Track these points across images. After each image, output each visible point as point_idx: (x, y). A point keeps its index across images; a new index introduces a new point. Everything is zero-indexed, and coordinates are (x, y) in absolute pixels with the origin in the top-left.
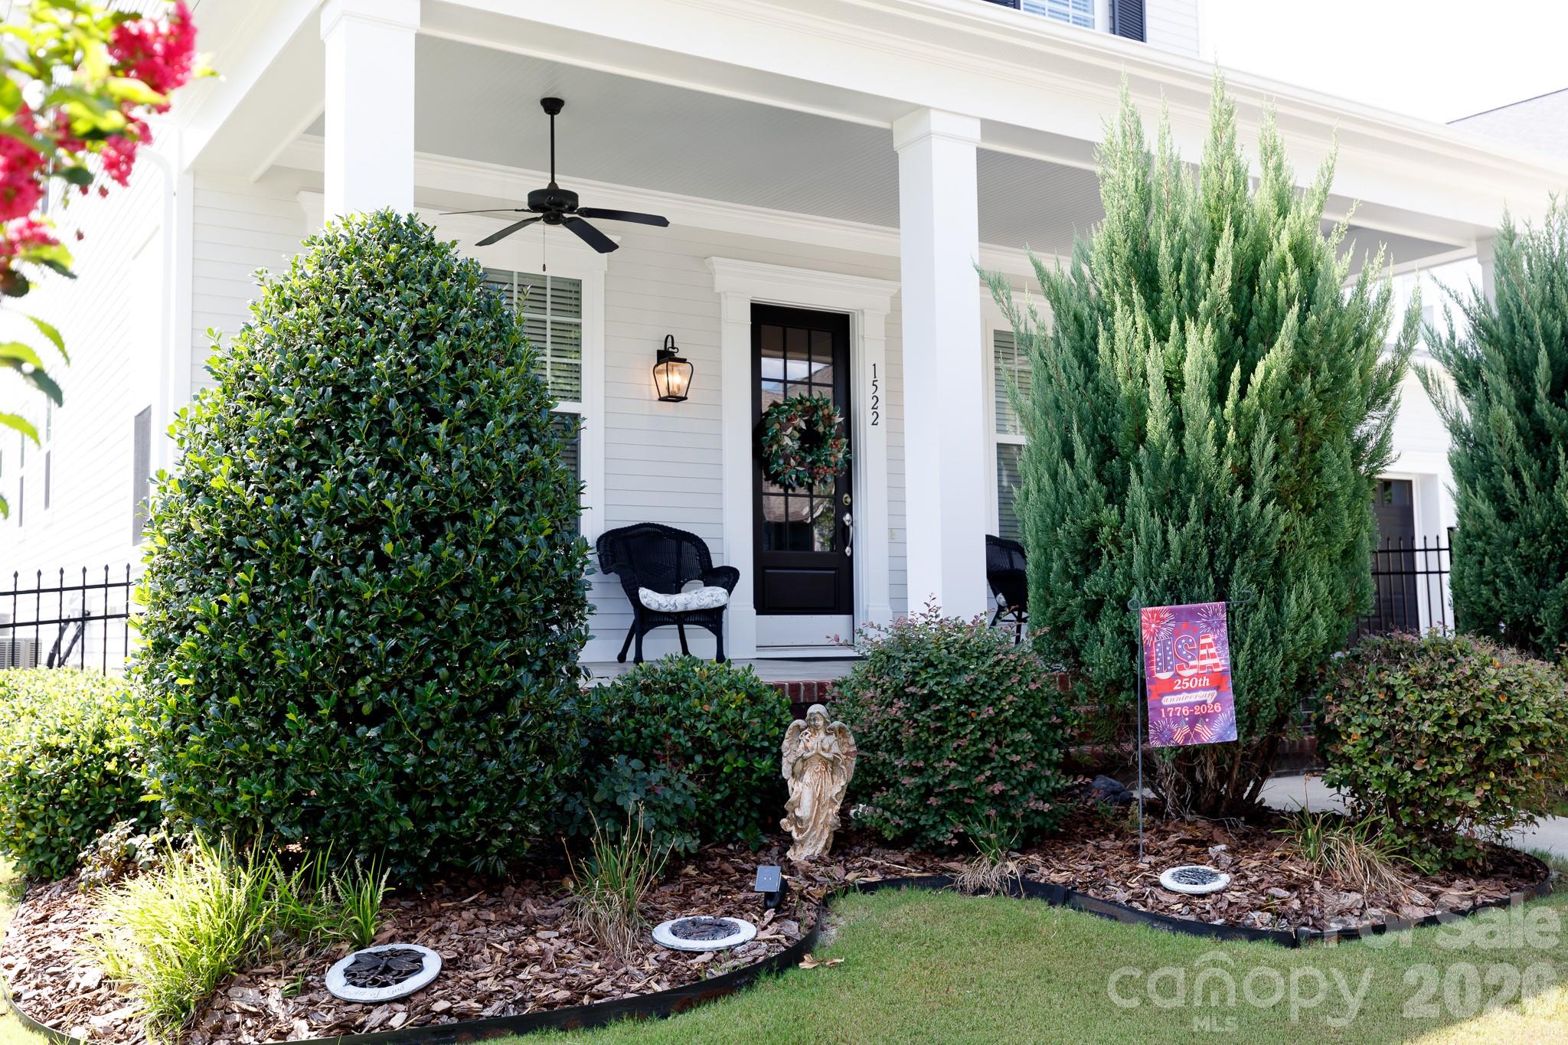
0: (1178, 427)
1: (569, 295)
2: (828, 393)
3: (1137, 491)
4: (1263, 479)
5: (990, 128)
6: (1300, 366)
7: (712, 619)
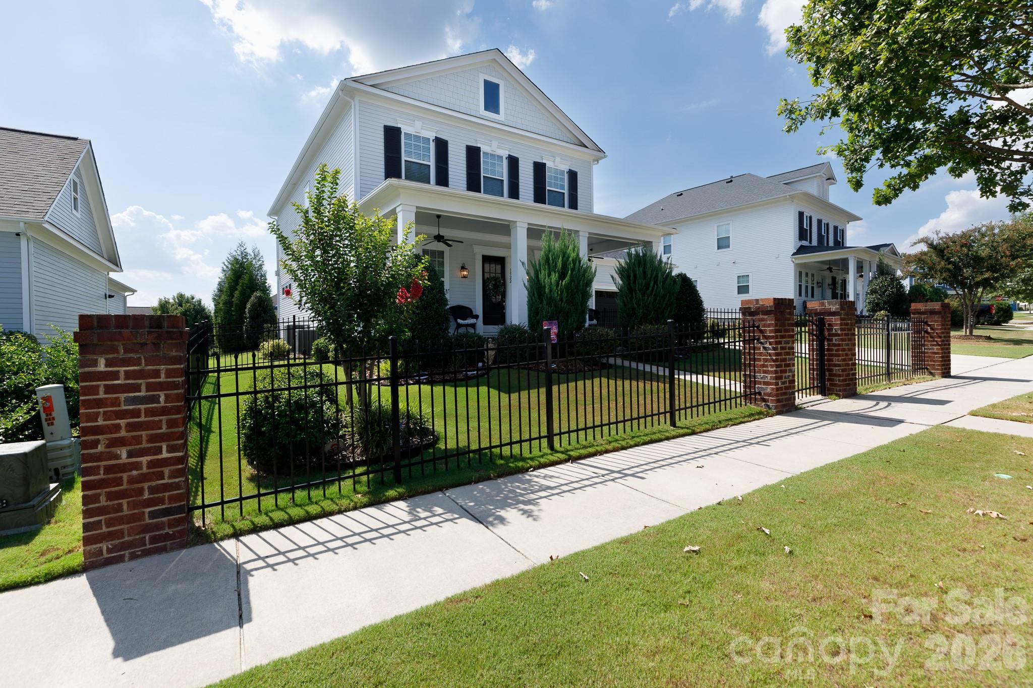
0: (551, 291)
1: (441, 254)
2: (500, 275)
3: (545, 302)
4: (564, 300)
5: (529, 224)
6: (572, 280)
7: (473, 326)
